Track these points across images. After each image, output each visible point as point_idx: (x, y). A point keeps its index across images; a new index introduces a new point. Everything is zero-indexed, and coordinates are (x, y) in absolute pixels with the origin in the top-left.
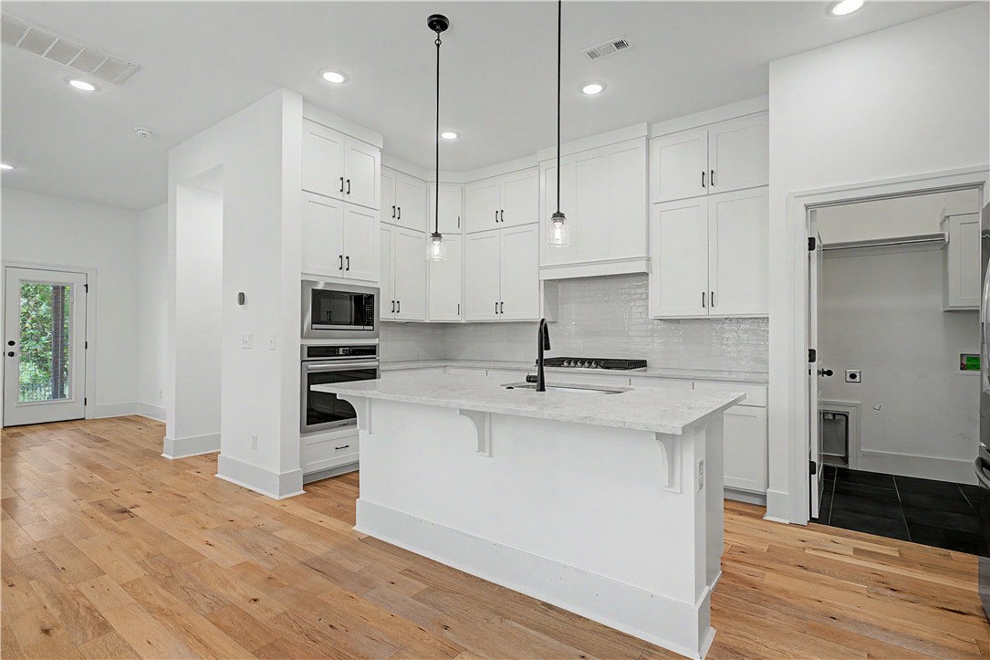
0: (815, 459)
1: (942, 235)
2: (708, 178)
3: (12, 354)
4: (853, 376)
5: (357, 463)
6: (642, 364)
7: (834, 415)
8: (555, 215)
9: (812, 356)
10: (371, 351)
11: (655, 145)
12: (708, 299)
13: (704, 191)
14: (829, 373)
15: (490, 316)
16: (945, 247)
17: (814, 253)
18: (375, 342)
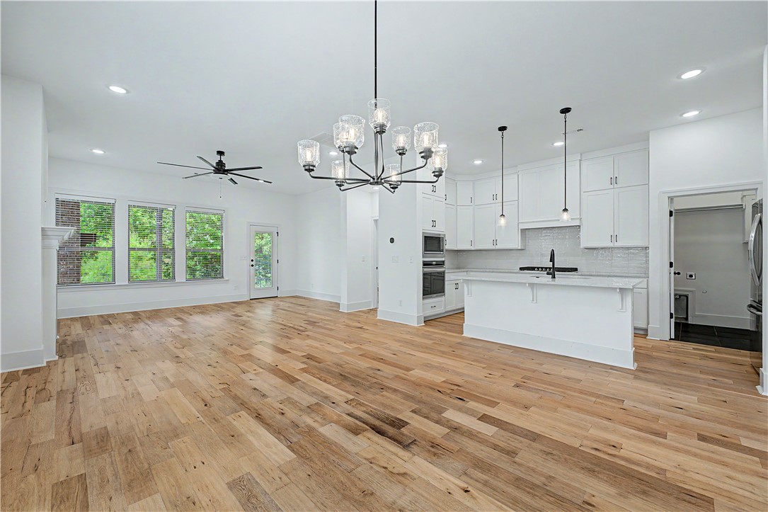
0: (672, 311)
1: (742, 205)
2: (614, 181)
3: (252, 266)
4: (691, 276)
5: (464, 308)
6: (576, 270)
7: (680, 296)
8: (564, 210)
9: (671, 265)
10: (441, 264)
11: (584, 164)
12: (614, 238)
13: (612, 186)
14: (679, 274)
15: (490, 247)
16: (744, 210)
17: (672, 218)
18: (443, 259)
